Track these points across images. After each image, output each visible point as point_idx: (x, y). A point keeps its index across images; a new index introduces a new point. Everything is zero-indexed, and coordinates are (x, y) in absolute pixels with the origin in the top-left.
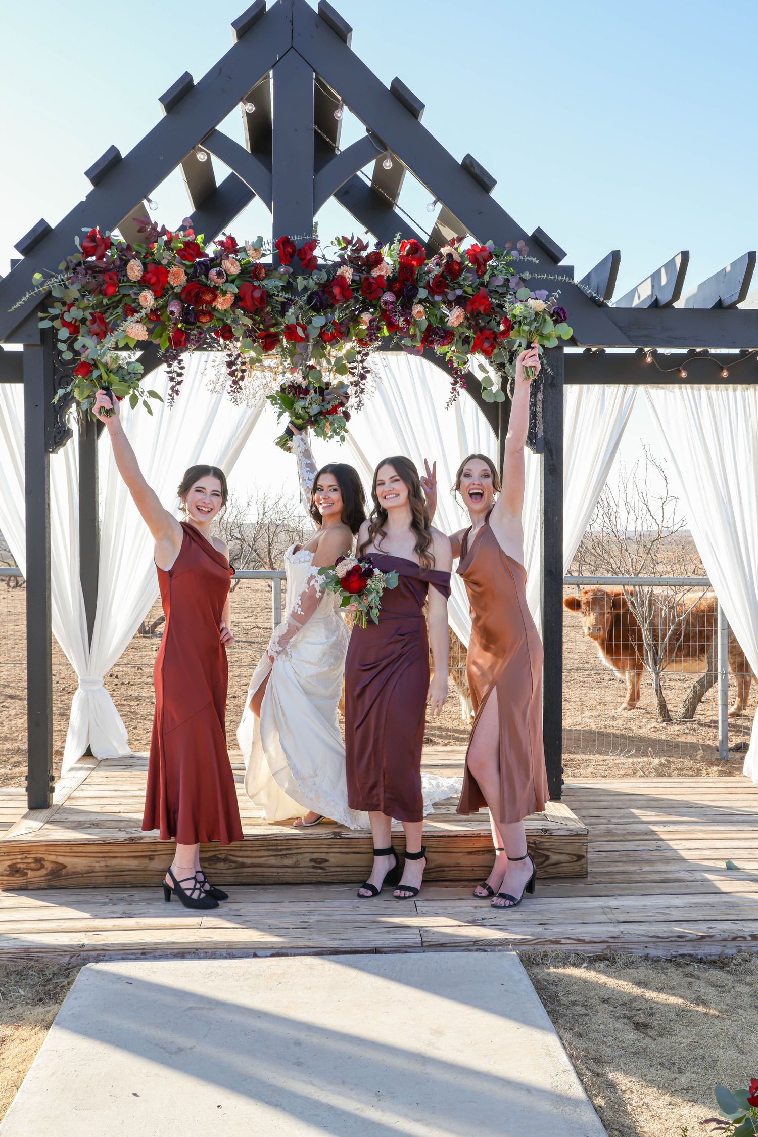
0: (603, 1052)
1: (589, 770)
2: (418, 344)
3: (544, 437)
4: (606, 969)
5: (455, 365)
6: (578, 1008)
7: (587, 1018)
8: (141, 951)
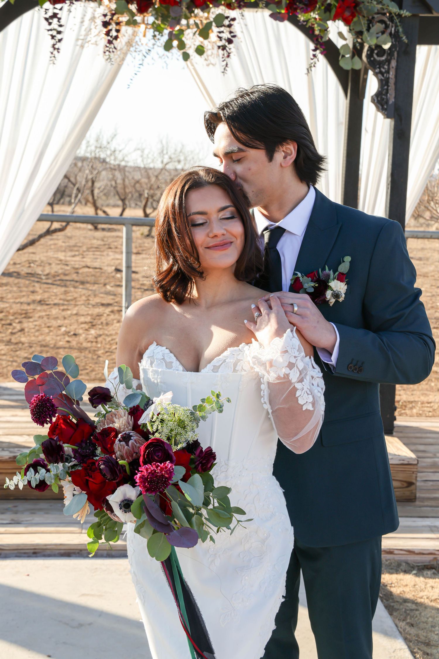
0: (432, 638)
1: (415, 411)
2: (283, 11)
3: (395, 103)
4: (433, 576)
5: (317, 32)
6: (409, 605)
7: (417, 612)
8: (32, 551)
